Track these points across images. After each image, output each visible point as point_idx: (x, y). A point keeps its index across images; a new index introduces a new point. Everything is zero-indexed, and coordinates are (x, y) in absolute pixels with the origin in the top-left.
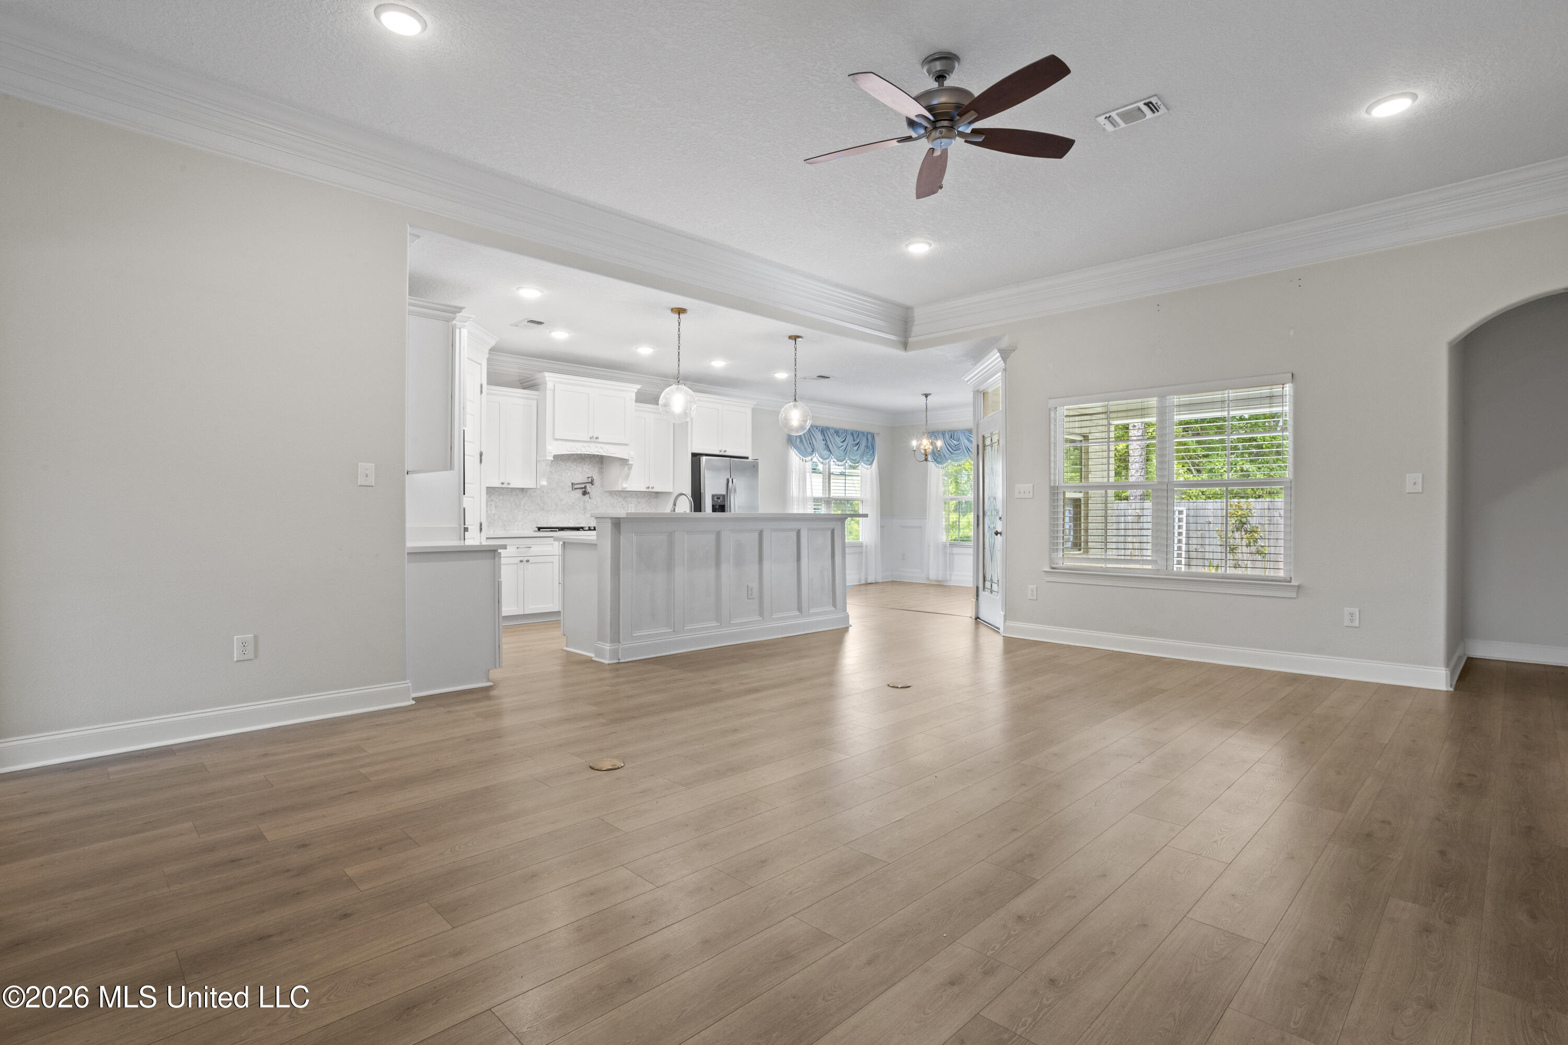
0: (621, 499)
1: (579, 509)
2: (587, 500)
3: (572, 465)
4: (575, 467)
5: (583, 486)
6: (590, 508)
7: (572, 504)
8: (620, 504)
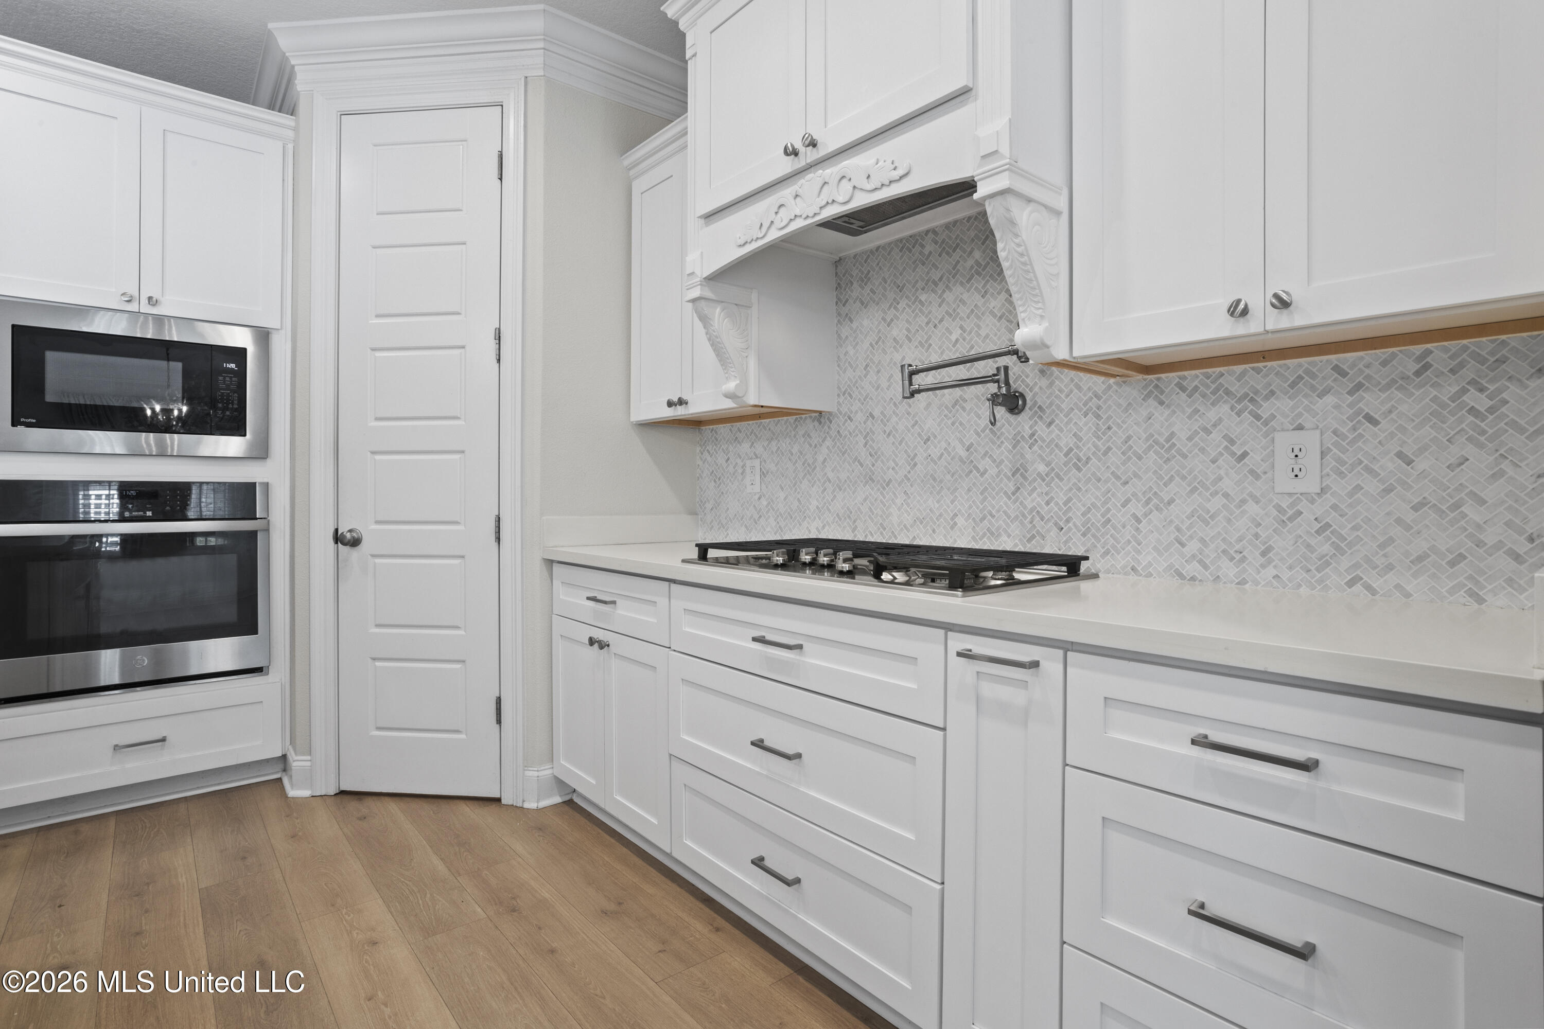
0: (1226, 408)
1: (993, 471)
2: (1027, 431)
3: (965, 296)
4: (977, 299)
5: (986, 368)
6: (1042, 468)
7: (963, 453)
8: (1216, 436)
